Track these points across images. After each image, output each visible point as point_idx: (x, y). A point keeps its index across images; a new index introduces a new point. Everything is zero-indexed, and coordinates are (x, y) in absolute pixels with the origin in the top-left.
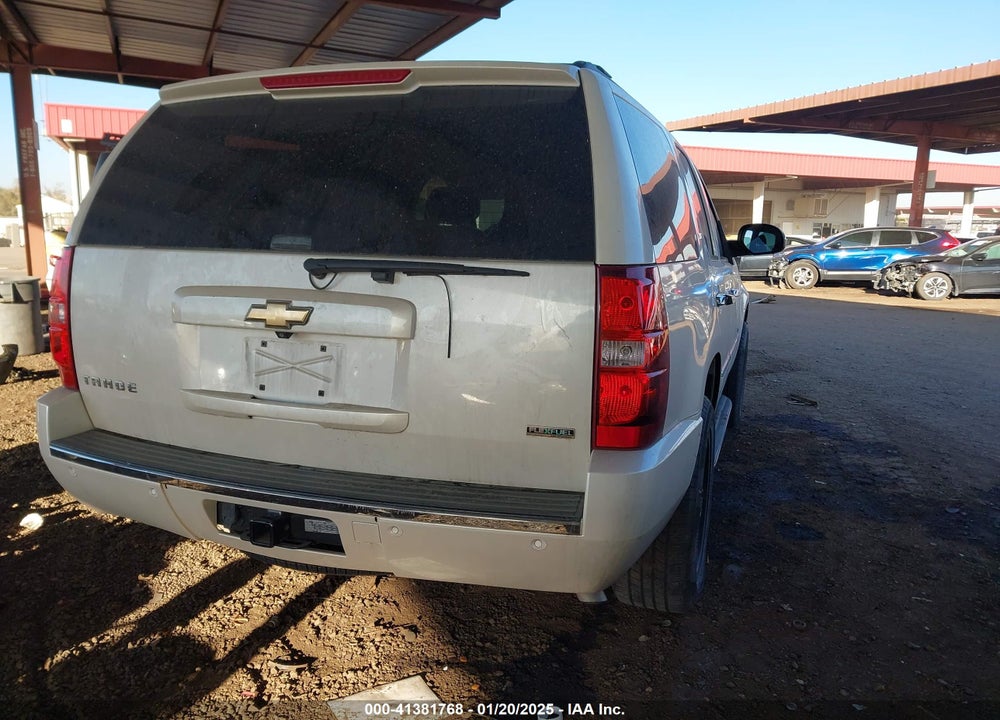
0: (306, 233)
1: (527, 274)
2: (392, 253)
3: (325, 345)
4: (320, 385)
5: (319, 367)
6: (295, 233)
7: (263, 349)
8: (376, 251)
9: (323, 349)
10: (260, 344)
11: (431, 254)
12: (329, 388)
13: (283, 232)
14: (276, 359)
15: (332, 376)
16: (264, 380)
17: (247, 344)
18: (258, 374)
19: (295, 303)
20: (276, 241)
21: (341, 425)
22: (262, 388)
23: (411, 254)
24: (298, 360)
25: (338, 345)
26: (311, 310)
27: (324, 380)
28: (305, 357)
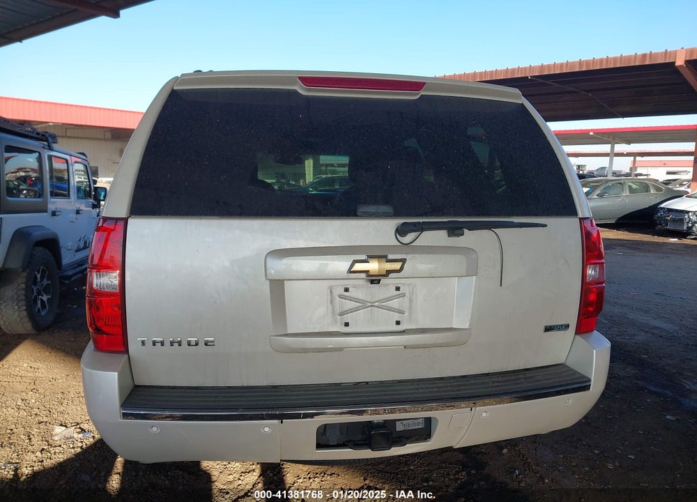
0: (386, 203)
1: (544, 226)
2: (456, 215)
3: (399, 285)
4: (397, 317)
5: (394, 303)
6: (376, 202)
7: (346, 294)
8: (443, 214)
9: (398, 289)
10: (343, 290)
11: (483, 215)
12: (404, 318)
13: (366, 203)
14: (356, 300)
15: (406, 308)
16: (347, 318)
17: (331, 292)
18: (341, 314)
19: (390, 257)
20: (362, 209)
21: (419, 345)
22: (347, 324)
23: (469, 215)
24: (377, 299)
25: (409, 285)
26: (404, 261)
27: (399, 312)
28: (382, 297)
